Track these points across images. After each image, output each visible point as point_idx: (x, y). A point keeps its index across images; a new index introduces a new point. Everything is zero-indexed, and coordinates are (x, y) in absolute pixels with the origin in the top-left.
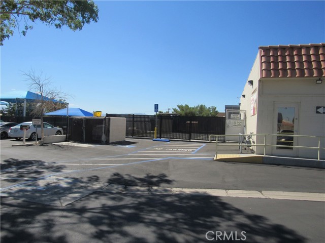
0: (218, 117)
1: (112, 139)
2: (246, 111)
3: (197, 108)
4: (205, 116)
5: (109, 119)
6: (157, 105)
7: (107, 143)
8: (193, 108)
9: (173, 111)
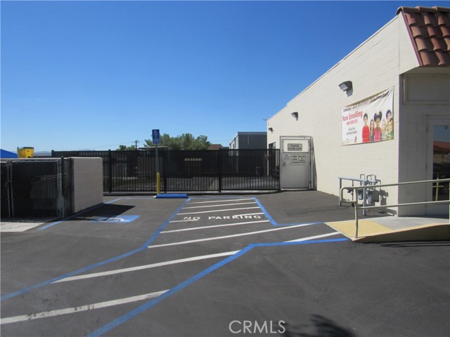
0: (209, 150)
1: (80, 204)
2: (311, 137)
3: (181, 138)
4: (194, 149)
5: (71, 162)
6: (158, 131)
7: (71, 215)
8: (176, 139)
9: (146, 144)
